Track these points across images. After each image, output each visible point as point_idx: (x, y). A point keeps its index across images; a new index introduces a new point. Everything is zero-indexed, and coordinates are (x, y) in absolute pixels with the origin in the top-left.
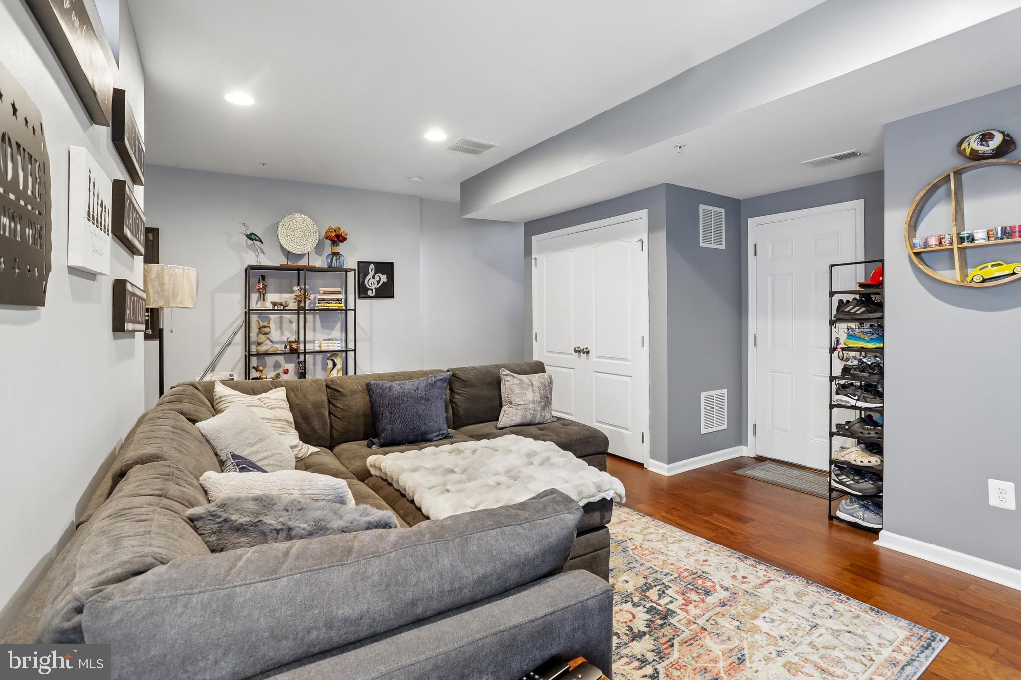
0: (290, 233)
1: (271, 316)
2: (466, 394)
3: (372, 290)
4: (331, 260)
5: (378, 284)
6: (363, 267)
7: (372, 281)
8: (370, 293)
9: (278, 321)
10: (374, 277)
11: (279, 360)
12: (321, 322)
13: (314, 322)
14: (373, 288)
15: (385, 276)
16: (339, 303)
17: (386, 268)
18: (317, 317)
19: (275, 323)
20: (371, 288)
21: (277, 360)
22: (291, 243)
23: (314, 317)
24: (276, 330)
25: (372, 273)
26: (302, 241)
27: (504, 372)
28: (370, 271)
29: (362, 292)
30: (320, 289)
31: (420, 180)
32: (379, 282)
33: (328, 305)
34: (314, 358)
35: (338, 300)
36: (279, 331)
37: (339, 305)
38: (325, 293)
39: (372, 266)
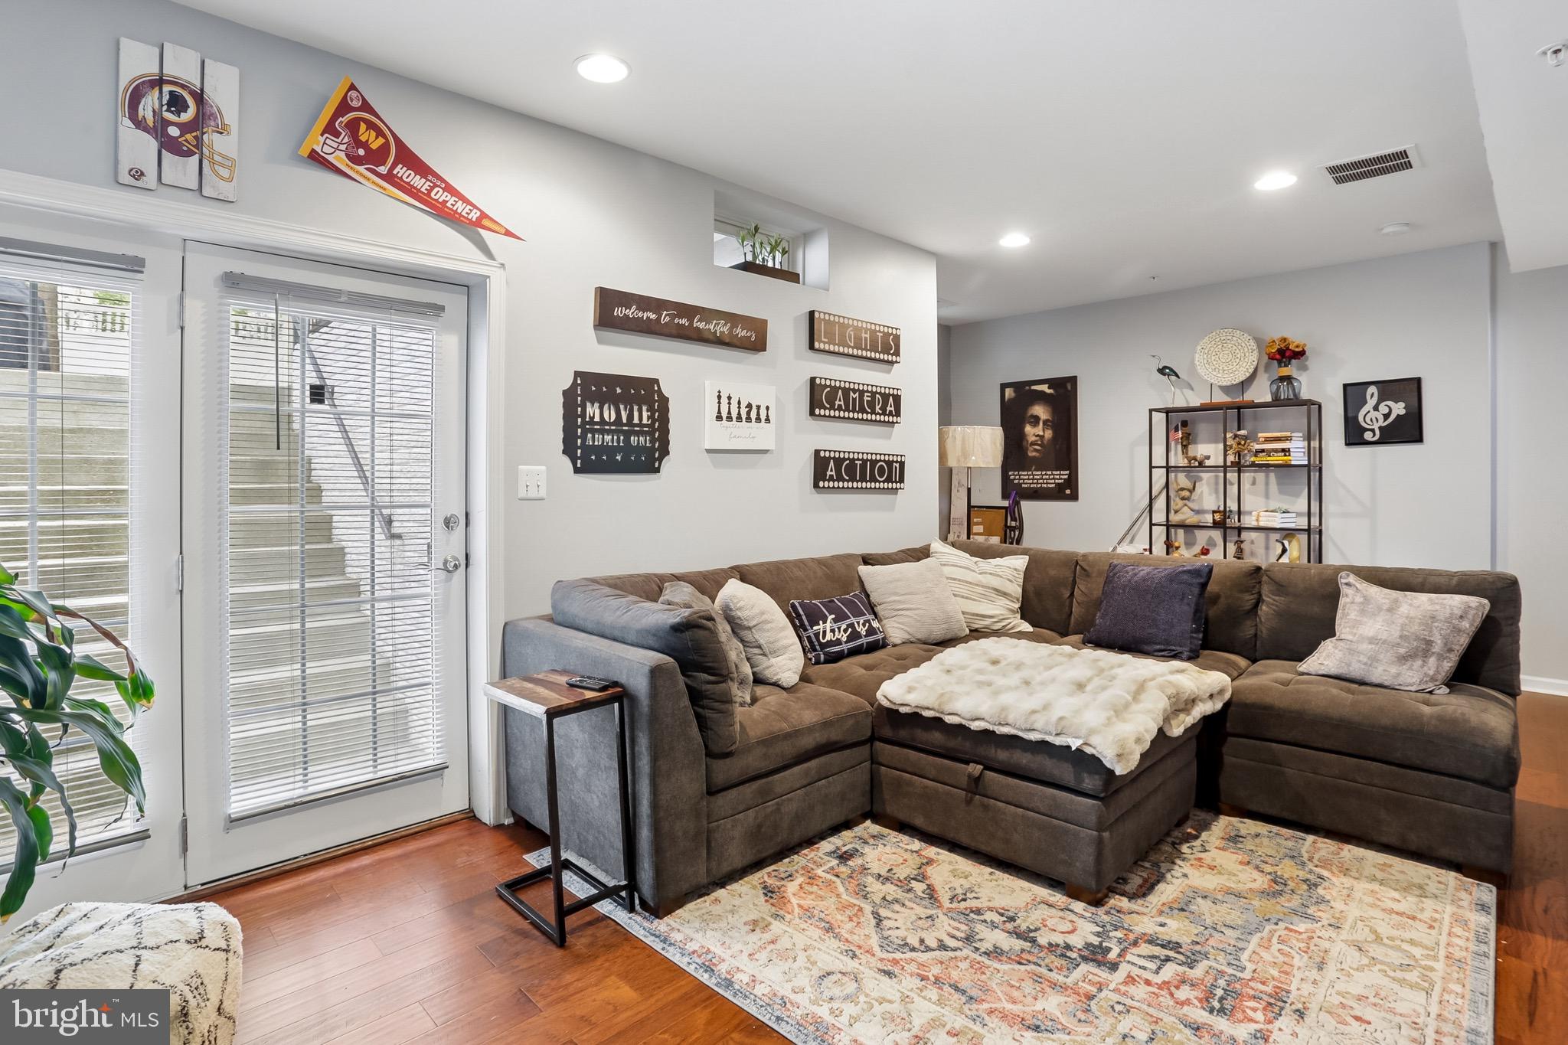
0: (1213, 358)
1: (1203, 475)
2: (1277, 606)
3: (1373, 430)
4: (1278, 388)
5: (1385, 420)
6: (1353, 394)
7: (1373, 414)
8: (1368, 436)
9: (1213, 481)
10: (1376, 408)
11: (1213, 536)
12: (1279, 484)
13: (1267, 484)
14: (1376, 427)
15: (1402, 405)
16: (1285, 455)
17: (1409, 389)
18: (1272, 476)
19: (1208, 484)
20: (1370, 427)
21: (1210, 537)
22: (1214, 373)
23: (1267, 477)
24: (1210, 494)
25: (1371, 402)
26: (1231, 367)
27: (1345, 578)
28: (1368, 397)
29: (1354, 435)
30: (1260, 435)
31: (1405, 228)
32: (1386, 416)
33: (1269, 458)
34: (1267, 539)
35: (1283, 450)
36: (1214, 496)
37: (1285, 458)
38: (1268, 440)
39: (1372, 389)
